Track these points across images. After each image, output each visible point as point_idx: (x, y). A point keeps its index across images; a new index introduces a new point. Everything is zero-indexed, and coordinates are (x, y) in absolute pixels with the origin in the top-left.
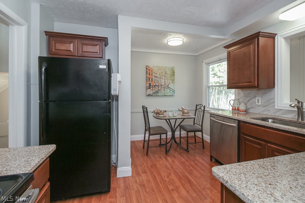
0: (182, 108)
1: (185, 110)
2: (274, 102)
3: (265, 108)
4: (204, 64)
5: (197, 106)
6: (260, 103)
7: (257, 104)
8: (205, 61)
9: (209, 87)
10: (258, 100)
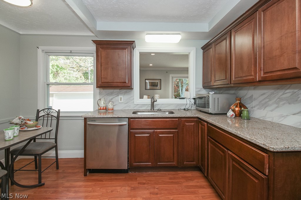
0: (20, 118)
1: (28, 122)
2: (134, 99)
3: (127, 104)
4: (39, 51)
5: (38, 112)
6: (122, 101)
7: (120, 101)
8: (41, 48)
9: (48, 85)
10: (121, 98)
